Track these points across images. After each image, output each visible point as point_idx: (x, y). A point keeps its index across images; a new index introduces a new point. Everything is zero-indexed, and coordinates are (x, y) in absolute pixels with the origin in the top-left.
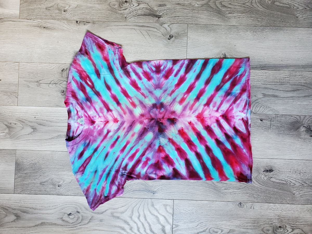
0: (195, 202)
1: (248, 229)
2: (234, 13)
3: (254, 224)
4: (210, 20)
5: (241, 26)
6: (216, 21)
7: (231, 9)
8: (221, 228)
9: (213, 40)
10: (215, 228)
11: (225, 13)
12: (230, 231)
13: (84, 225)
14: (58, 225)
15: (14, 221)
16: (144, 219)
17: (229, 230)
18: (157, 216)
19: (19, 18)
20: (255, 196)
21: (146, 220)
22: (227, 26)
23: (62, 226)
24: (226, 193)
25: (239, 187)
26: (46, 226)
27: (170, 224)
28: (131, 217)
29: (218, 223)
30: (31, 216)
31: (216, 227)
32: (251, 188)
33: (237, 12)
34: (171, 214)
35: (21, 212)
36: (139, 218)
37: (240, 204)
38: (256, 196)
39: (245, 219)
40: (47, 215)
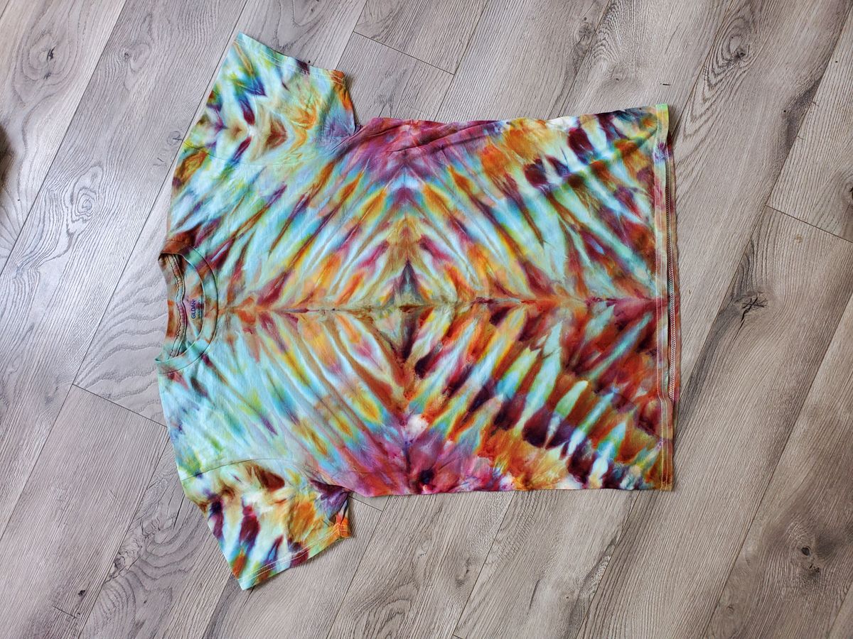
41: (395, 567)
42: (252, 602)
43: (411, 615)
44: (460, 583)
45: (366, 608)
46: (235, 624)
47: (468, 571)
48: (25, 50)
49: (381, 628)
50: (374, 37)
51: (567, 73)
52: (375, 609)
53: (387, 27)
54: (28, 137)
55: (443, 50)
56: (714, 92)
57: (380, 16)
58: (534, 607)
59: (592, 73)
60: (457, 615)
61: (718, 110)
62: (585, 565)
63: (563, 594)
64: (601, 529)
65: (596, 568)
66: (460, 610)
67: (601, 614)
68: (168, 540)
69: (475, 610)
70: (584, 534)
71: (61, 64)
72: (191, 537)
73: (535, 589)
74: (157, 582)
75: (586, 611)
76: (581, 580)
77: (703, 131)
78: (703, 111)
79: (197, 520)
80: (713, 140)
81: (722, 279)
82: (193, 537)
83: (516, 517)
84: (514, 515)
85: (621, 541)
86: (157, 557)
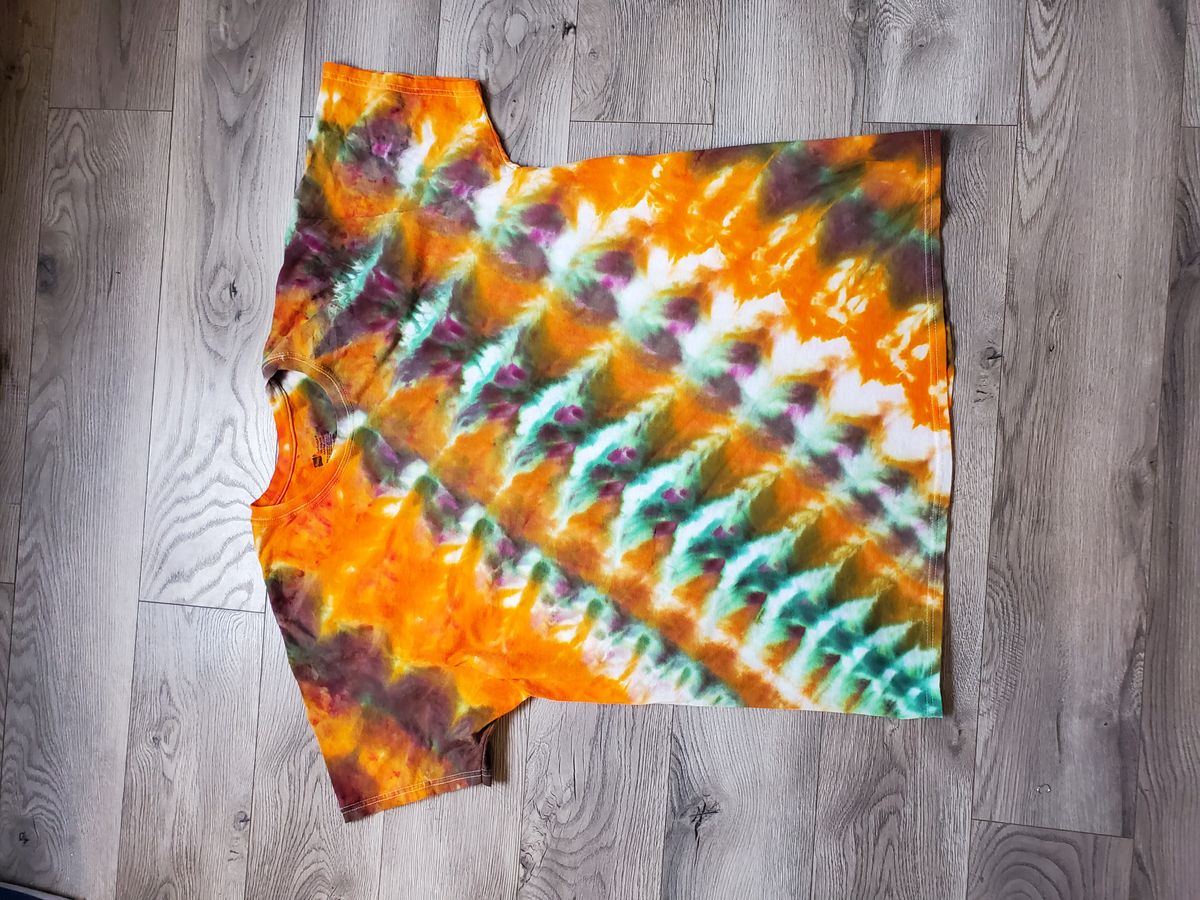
0: (256, 678)
1: (173, 836)
2: (857, 853)
3: (184, 855)
4: (836, 770)
5: (810, 873)
6: (832, 790)
7: (871, 846)
8: (177, 753)
9: (764, 776)
10: (178, 736)
11: (858, 825)
12: (169, 780)
13: (202, 333)
14: (205, 255)
15: (222, 119)
16: (212, 518)
17: (171, 779)
18: (219, 558)
19: (865, 120)
20: (267, 867)
21: (211, 524)
22: (812, 828)
23: (202, 267)
24: (277, 776)
25: (295, 819)
26: (203, 218)
27: (195, 597)
28: (219, 479)
29: (193, 745)
30: (235, 173)
31: (181, 740)
32: (292, 857)
33: (860, 864)
34: (225, 603)
35: (245, 140)
36: (215, 502)
37: (246, 820)
38: (266, 871)
39: (200, 828)
40: (235, 218)
41: (865, 757)
42: (703, 859)
43: (909, 810)
44: (955, 751)
45: (848, 819)
46: (693, 892)
47: (960, 732)
48: (204, 295)
49: (876, 840)
50: (598, 118)
51: (853, 65)
52: (860, 818)
53: (609, 100)
54: (242, 396)
55: (688, 100)
56: (1054, 10)
57: (596, 90)
58: (1065, 751)
59: (885, 51)
60: (967, 793)
61: (1070, 30)
62: (1112, 674)
63: (1098, 721)
64: (1116, 621)
65: (1129, 675)
66: (968, 785)
67: (1160, 731)
68: (574, 815)
69: (988, 778)
70: (1095, 635)
71: (248, 296)
72: (600, 803)
73: (1058, 727)
74: (580, 871)
75: (1138, 733)
76: (1115, 697)
77: (1060, 65)
78: (1049, 39)
79: (599, 780)
80: (1077, 71)
81: (1158, 244)
82: (603, 803)
83: (997, 643)
84: (993, 641)
85: (1150, 628)
86: (569, 841)
